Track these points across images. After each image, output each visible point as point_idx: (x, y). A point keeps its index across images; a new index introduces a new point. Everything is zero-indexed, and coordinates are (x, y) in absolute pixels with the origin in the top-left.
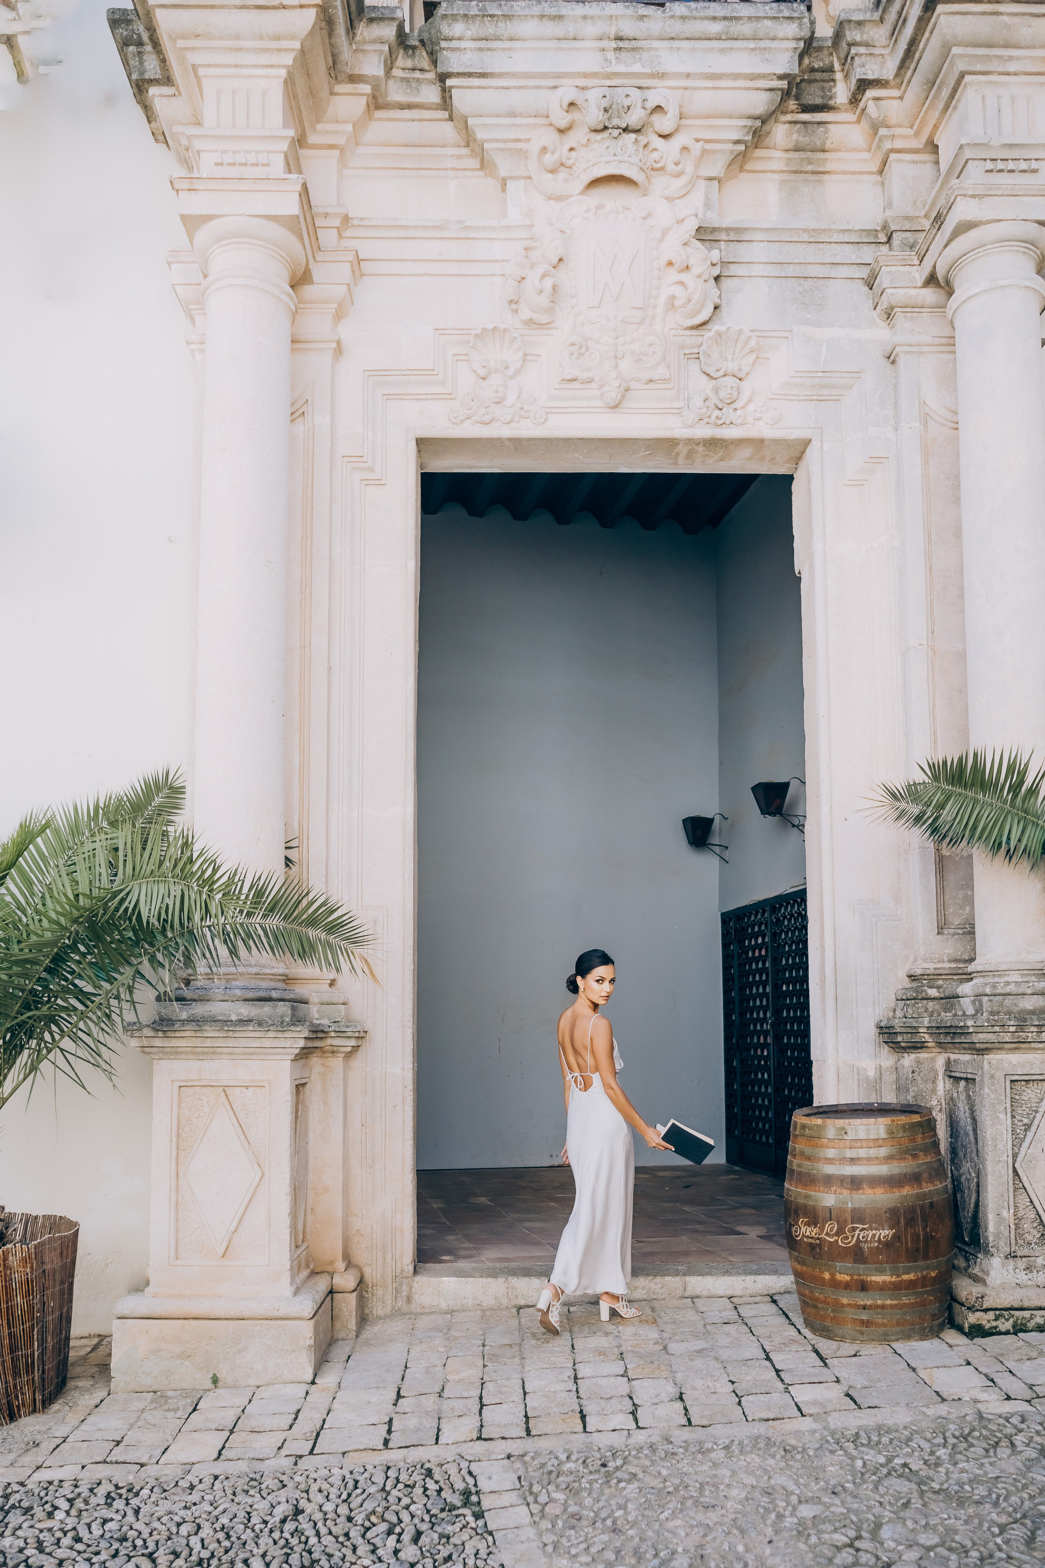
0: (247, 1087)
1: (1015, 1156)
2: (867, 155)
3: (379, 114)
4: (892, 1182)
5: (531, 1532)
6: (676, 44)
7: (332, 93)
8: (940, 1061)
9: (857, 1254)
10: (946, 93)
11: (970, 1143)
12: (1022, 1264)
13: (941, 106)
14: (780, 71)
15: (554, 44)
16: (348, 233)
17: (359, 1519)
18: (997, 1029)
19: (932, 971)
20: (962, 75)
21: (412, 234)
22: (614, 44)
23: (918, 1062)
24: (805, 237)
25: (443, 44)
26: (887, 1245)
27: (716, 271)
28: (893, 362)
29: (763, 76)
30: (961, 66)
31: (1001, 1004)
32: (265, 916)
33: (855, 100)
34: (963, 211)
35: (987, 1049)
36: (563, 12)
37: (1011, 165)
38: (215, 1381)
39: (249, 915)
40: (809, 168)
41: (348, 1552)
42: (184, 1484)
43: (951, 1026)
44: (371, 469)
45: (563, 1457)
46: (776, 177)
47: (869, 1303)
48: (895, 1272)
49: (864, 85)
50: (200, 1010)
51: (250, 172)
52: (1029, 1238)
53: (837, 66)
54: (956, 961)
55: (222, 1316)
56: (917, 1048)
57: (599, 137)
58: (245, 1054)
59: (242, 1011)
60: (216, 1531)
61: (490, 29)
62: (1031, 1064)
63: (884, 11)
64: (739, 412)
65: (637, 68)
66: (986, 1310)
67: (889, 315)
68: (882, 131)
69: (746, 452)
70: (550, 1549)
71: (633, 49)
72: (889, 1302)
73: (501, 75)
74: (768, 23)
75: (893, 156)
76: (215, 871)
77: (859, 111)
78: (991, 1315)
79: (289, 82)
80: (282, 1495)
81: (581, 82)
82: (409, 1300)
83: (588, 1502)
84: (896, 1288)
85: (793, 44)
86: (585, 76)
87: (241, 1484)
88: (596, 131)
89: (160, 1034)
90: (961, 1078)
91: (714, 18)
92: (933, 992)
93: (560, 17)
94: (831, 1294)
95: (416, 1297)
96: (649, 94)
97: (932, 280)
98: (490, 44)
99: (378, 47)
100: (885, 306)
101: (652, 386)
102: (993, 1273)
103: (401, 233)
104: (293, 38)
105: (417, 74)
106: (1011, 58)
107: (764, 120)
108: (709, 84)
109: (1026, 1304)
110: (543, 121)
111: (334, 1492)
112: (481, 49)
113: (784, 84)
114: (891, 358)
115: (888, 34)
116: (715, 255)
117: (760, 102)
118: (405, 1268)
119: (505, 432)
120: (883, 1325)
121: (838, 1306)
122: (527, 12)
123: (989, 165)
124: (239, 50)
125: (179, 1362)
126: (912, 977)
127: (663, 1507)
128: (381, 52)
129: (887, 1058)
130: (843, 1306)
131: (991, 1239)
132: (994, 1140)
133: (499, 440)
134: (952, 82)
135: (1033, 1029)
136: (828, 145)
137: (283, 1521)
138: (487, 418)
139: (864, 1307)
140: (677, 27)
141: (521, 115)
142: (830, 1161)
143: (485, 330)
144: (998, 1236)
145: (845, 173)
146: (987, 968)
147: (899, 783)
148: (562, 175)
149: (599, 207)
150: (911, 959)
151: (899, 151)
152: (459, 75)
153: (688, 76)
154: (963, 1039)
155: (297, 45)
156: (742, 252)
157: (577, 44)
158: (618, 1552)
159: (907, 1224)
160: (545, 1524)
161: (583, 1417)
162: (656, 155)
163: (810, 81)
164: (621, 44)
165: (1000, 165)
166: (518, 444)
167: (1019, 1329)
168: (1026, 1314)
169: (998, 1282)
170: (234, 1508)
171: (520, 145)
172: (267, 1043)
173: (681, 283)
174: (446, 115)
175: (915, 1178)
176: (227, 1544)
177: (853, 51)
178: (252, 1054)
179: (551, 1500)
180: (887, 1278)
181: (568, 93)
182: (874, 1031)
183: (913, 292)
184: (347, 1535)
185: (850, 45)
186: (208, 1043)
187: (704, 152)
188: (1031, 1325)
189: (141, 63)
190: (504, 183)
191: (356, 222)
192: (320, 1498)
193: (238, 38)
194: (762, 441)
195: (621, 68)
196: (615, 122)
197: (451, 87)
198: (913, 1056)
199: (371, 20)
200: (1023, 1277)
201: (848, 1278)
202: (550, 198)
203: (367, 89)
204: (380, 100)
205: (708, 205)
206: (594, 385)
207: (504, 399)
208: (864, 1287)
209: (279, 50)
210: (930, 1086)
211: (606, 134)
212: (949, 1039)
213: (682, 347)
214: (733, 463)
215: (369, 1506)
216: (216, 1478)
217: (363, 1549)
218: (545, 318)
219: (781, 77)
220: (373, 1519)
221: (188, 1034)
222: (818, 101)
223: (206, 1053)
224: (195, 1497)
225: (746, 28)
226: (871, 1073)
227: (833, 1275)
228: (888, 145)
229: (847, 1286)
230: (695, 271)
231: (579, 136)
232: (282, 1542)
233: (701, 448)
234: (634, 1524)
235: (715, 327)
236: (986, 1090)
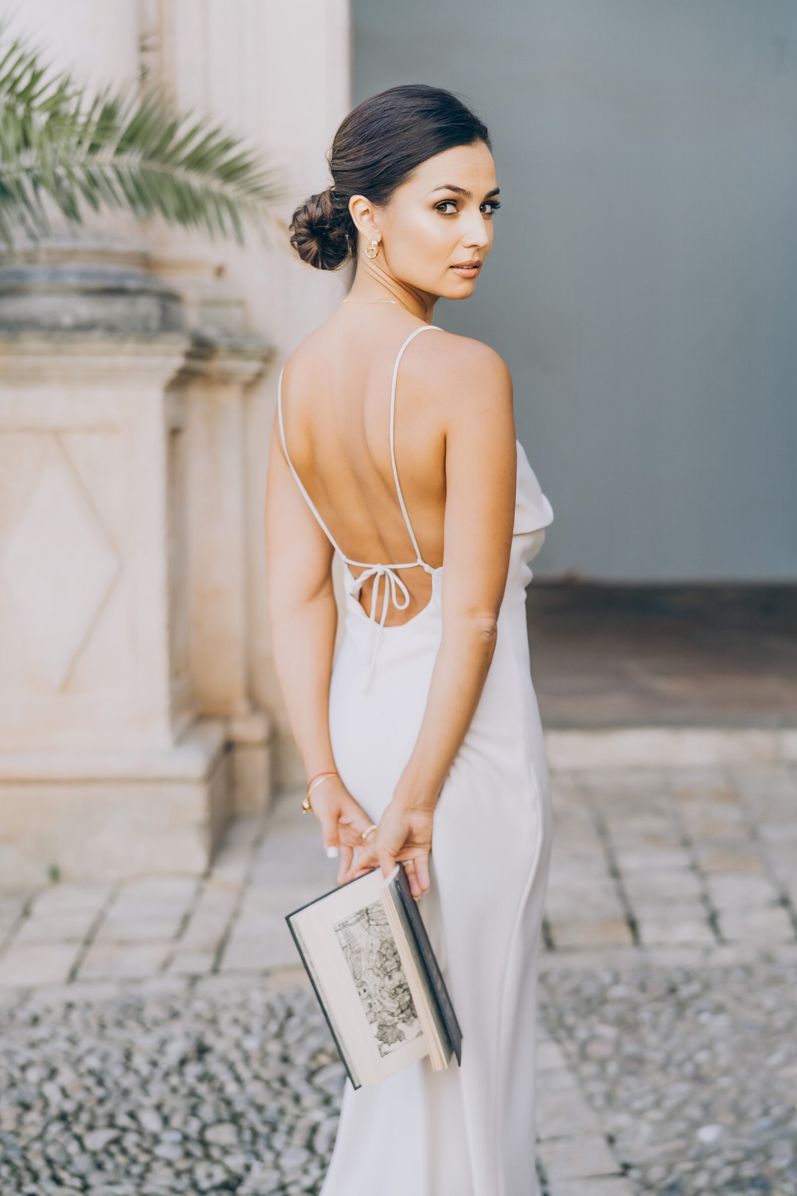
5: (567, 1080)
17: (300, 1058)
32: (119, 151)
38: (55, 875)
39: (94, 148)
41: (287, 1102)
42: (23, 1015)
45: (606, 978)
59: (81, 309)
60: (81, 1076)
70: (599, 1101)
76: (36, 77)
80: (177, 1028)
83: (653, 1039)
87: (110, 1015)
111: (256, 1025)
127: (771, 1050)
137: (183, 1062)
158: (706, 1107)
160: (589, 1069)
161: (633, 925)
170: (104, 1046)
176: (99, 1092)
179: (594, 1038)
184: (283, 1081)
186: (29, 361)
192: (236, 1032)
215: (313, 1042)
216: (70, 1006)
217: (310, 1099)
220: (323, 1059)
224: (41, 1032)
232: (184, 1091)
234: (727, 1072)
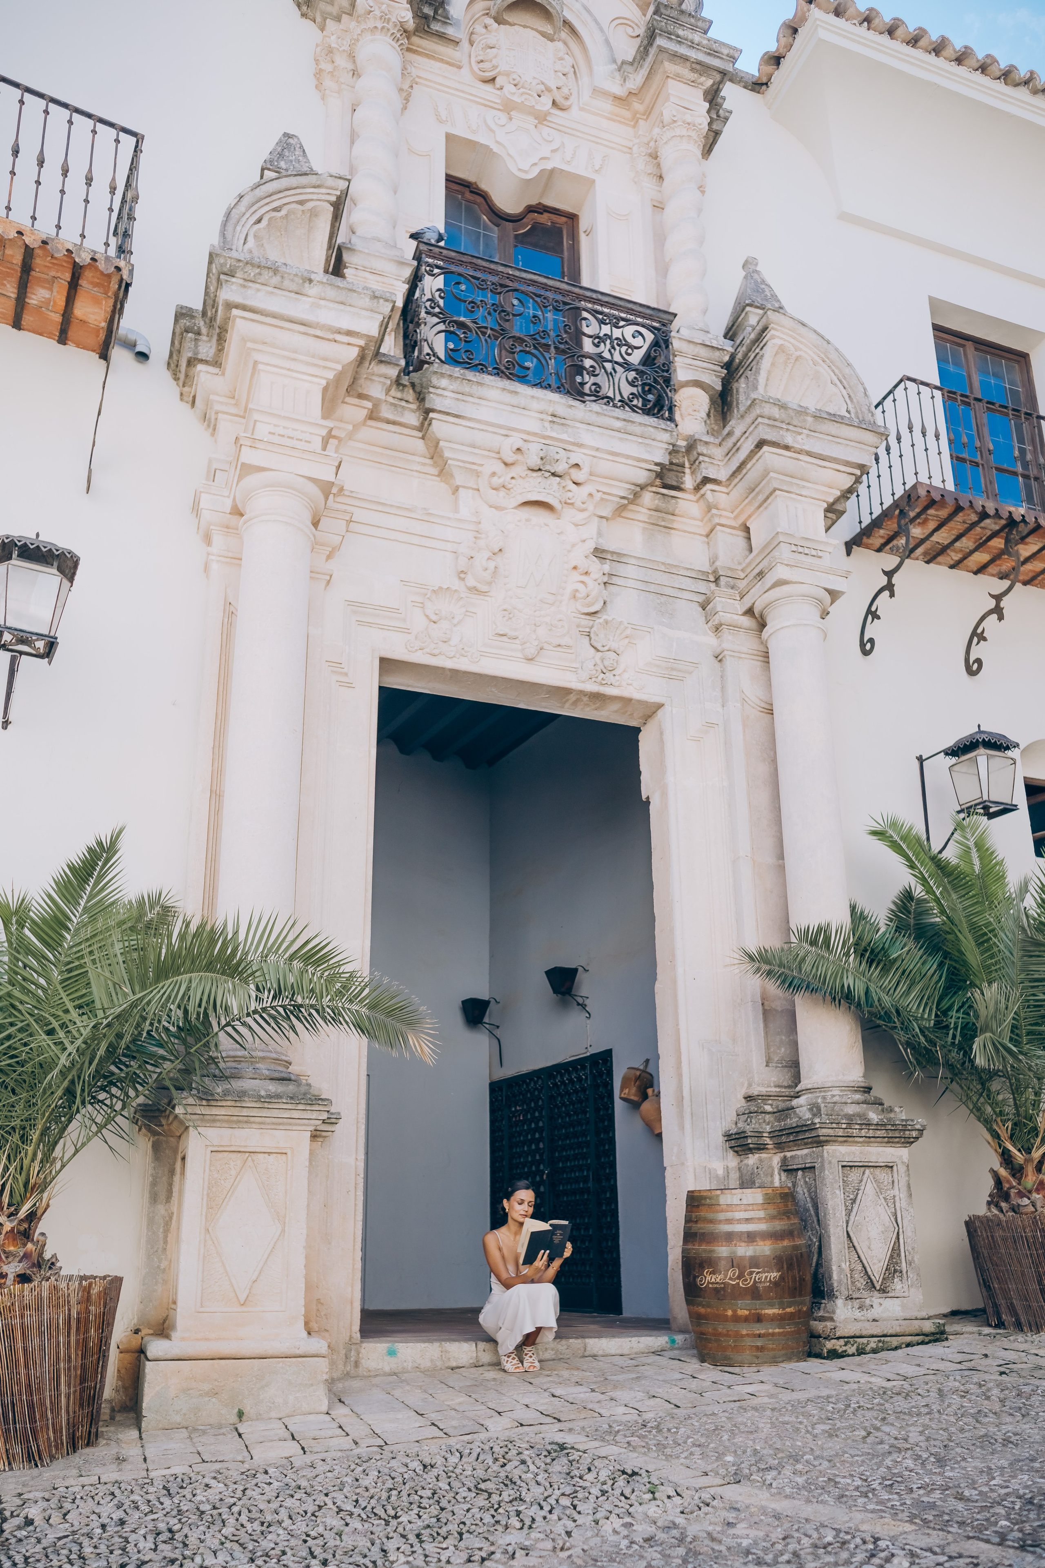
0: (269, 1153)
1: (847, 1222)
2: (699, 523)
3: (370, 423)
4: (776, 1236)
6: (591, 428)
7: (343, 402)
8: (776, 1160)
9: (754, 1293)
10: (761, 498)
11: (810, 1215)
12: (856, 1303)
13: (757, 504)
14: (658, 460)
15: (509, 408)
16: (339, 499)
18: (834, 1125)
19: (764, 1093)
20: (775, 490)
21: (387, 509)
22: (550, 418)
23: (761, 1160)
24: (663, 568)
25: (431, 390)
26: (776, 1284)
27: (605, 579)
28: (720, 661)
29: (646, 461)
30: (775, 485)
31: (833, 1110)
33: (697, 488)
34: (781, 572)
35: (827, 1141)
36: (519, 390)
37: (807, 551)
40: (663, 523)
43: (797, 1126)
44: (346, 674)
46: (641, 524)
47: (763, 1332)
48: (782, 1306)
49: (706, 480)
50: (237, 1084)
51: (299, 445)
52: (859, 1285)
53: (687, 465)
54: (779, 1086)
55: (248, 1355)
56: (759, 1149)
57: (535, 474)
58: (273, 1124)
59: (270, 1087)
61: (466, 388)
62: (854, 1153)
63: (723, 440)
64: (617, 678)
65: (564, 437)
66: (838, 1338)
67: (717, 629)
68: (714, 511)
69: (615, 706)
71: (563, 424)
72: (777, 1330)
73: (470, 419)
74: (652, 429)
75: (718, 528)
77: (699, 495)
78: (842, 1342)
79: (325, 390)
81: (525, 437)
82: (357, 1364)
84: (781, 1319)
85: (666, 446)
86: (528, 433)
88: (532, 470)
89: (204, 1103)
90: (798, 1169)
91: (618, 418)
92: (768, 1108)
93: (516, 393)
94: (731, 1326)
95: (363, 1361)
96: (572, 455)
97: (750, 612)
98: (464, 398)
99: (382, 379)
100: (716, 622)
101: (559, 649)
102: (838, 1311)
103: (380, 508)
104: (338, 362)
105: (403, 403)
106: (804, 487)
107: (642, 487)
108: (611, 458)
109: (864, 1333)
110: (497, 456)
112: (458, 399)
113: (658, 469)
114: (719, 658)
115: (724, 454)
116: (607, 568)
117: (642, 477)
118: (354, 1335)
119: (449, 664)
120: (773, 1349)
121: (738, 1336)
122: (493, 384)
123: (794, 548)
124: (294, 360)
125: (207, 1399)
126: (749, 1098)
128: (384, 384)
129: (732, 1161)
130: (742, 1336)
131: (835, 1285)
132: (834, 1209)
133: (443, 669)
134: (767, 493)
135: (857, 1127)
136: (676, 512)
138: (436, 652)
139: (759, 1336)
140: (593, 418)
141: (479, 448)
142: (729, 1221)
143: (440, 588)
144: (840, 1282)
145: (685, 531)
146: (816, 1086)
147: (753, 949)
148: (502, 493)
149: (527, 520)
150: (746, 1085)
151: (723, 525)
152: (440, 412)
153: (597, 449)
154: (807, 1135)
155: (339, 367)
156: (621, 569)
157: (524, 412)
159: (788, 1269)
162: (570, 495)
163: (670, 470)
164: (555, 419)
165: (801, 549)
166: (455, 675)
167: (861, 1352)
168: (865, 1340)
169: (843, 1317)
171: (474, 467)
172: (296, 1114)
173: (583, 582)
174: (420, 434)
175: (788, 1234)
177: (701, 458)
178: (280, 1124)
180: (776, 1311)
181: (516, 441)
182: (721, 1139)
183: (736, 617)
185: (699, 454)
186: (245, 1112)
187: (602, 499)
188: (868, 1349)
189: (196, 346)
190: (457, 489)
191: (346, 493)
193: (295, 352)
194: (630, 700)
195: (554, 434)
196: (548, 467)
197: (432, 419)
198: (757, 1156)
199: (381, 362)
200: (858, 1314)
201: (747, 1312)
202: (491, 507)
203: (369, 405)
204: (374, 414)
205: (600, 534)
206: (517, 641)
207: (449, 639)
208: (759, 1319)
209: (325, 367)
210: (769, 1179)
211: (539, 473)
212: (791, 1138)
213: (578, 626)
214: (603, 713)
218: (484, 588)
219: (656, 464)
221: (229, 1103)
222: (674, 483)
223: (239, 1122)
225: (638, 429)
226: (720, 1172)
227: (735, 1311)
228: (717, 520)
229: (746, 1319)
230: (594, 576)
231: (519, 470)
233: (585, 699)
235: (604, 617)
236: (827, 1172)
